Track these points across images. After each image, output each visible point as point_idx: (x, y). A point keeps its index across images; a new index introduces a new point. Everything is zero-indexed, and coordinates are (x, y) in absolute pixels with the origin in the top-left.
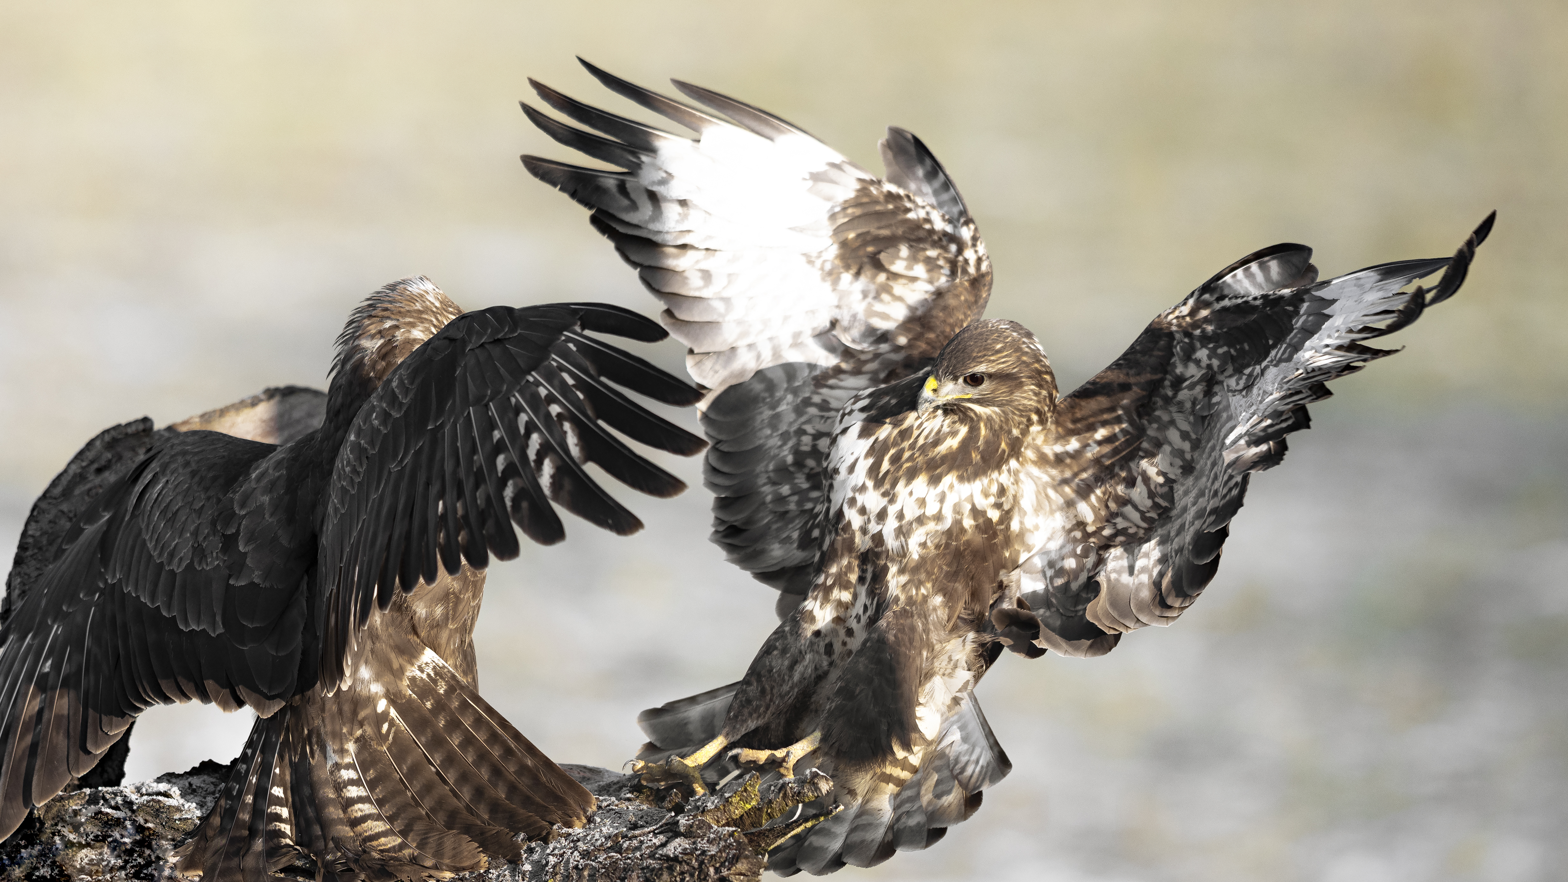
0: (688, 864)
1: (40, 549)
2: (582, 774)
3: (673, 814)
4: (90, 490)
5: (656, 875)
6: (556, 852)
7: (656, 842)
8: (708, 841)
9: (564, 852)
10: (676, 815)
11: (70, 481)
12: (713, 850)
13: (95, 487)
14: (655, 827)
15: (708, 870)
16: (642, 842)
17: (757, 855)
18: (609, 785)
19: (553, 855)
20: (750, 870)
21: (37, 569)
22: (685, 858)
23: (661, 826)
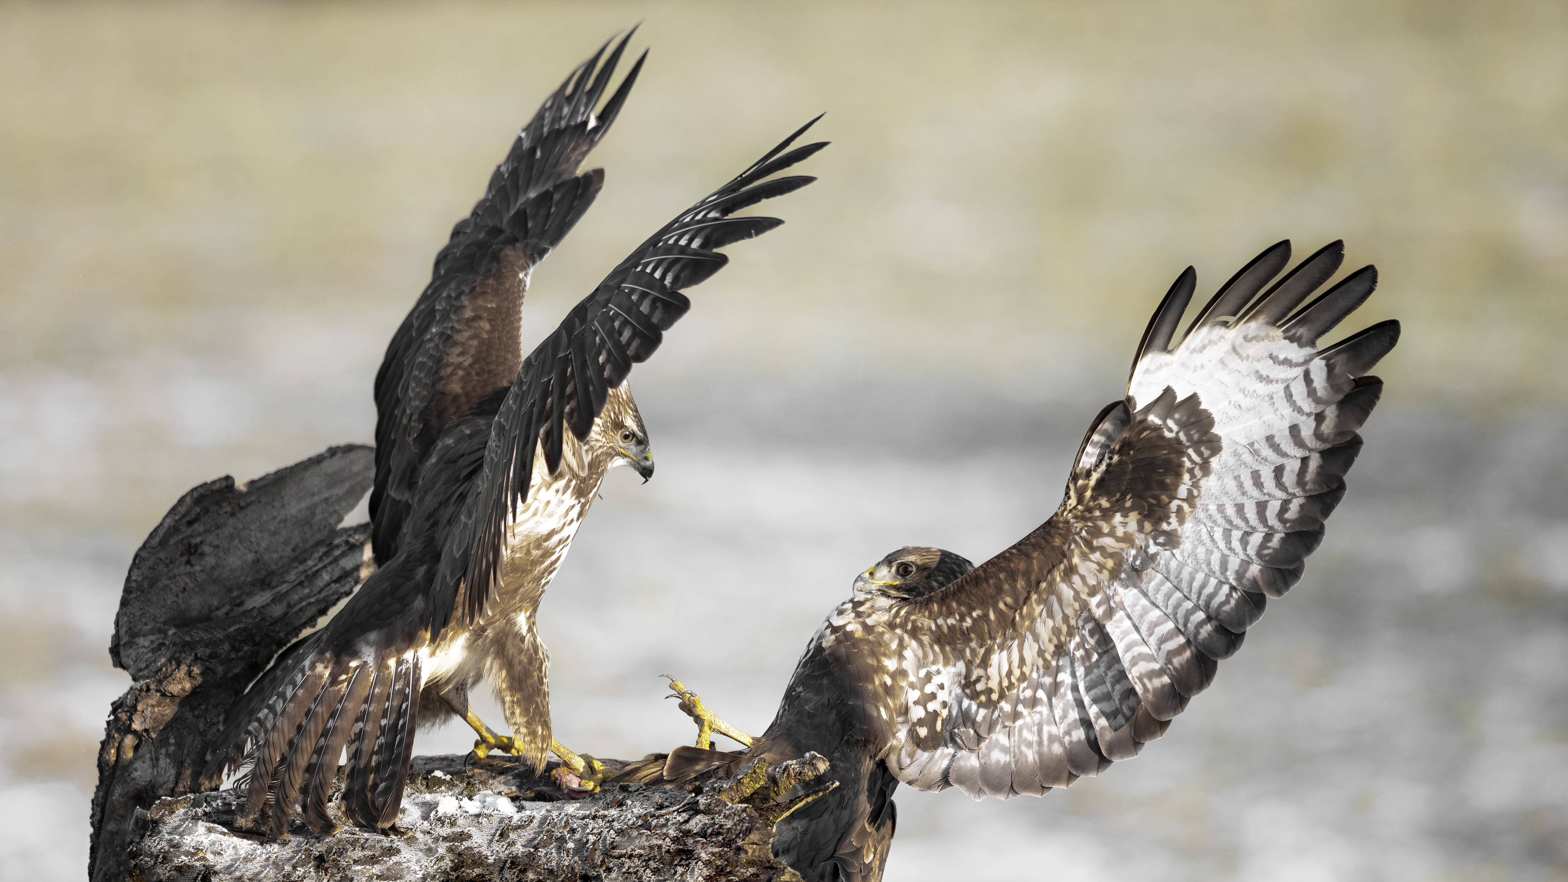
1: (142, 592)
3: (693, 795)
4: (183, 539)
6: (595, 831)
7: (680, 819)
8: (724, 816)
9: (602, 832)
10: (696, 796)
11: (166, 533)
12: (729, 824)
13: (187, 537)
14: (678, 807)
16: (667, 820)
17: (767, 827)
19: (592, 834)
20: (761, 840)
21: (141, 609)
23: (684, 806)
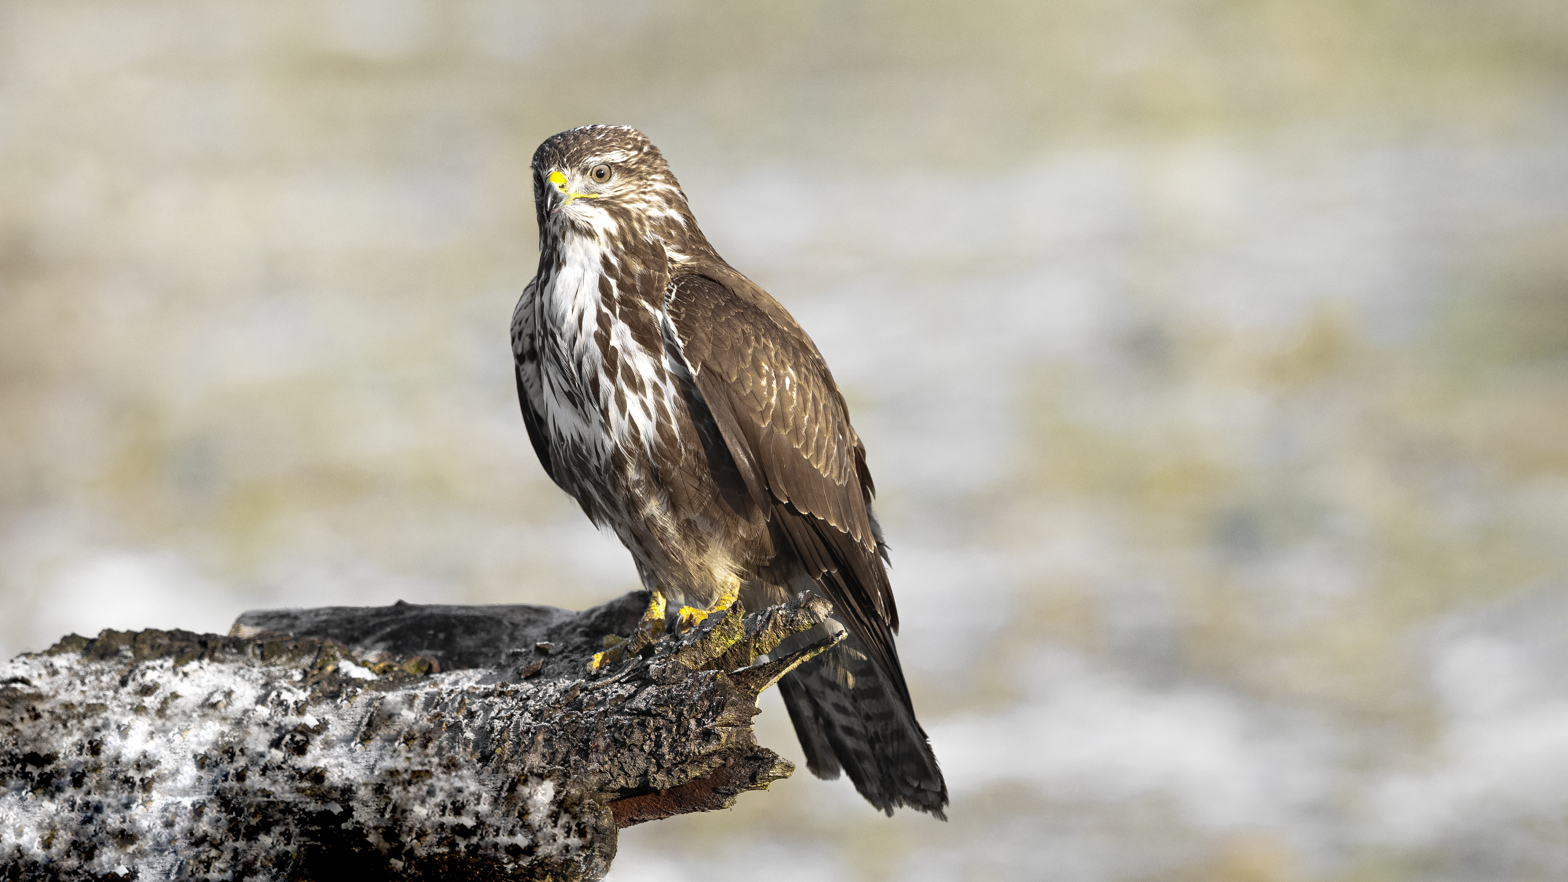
0: (663, 718)
2: (526, 616)
3: (641, 658)
5: (625, 734)
6: (503, 714)
7: (623, 693)
8: (686, 687)
9: (512, 715)
10: (644, 658)
12: (693, 698)
14: (620, 676)
15: (689, 723)
16: (605, 694)
17: (747, 700)
18: (560, 627)
19: (499, 719)
20: (739, 719)
22: (660, 710)
23: (627, 674)
